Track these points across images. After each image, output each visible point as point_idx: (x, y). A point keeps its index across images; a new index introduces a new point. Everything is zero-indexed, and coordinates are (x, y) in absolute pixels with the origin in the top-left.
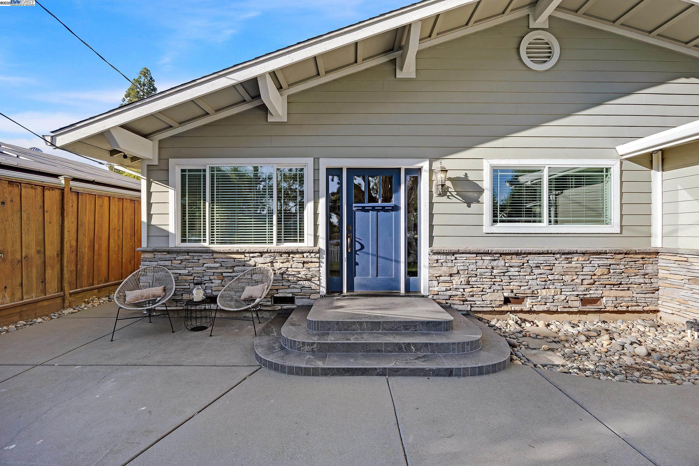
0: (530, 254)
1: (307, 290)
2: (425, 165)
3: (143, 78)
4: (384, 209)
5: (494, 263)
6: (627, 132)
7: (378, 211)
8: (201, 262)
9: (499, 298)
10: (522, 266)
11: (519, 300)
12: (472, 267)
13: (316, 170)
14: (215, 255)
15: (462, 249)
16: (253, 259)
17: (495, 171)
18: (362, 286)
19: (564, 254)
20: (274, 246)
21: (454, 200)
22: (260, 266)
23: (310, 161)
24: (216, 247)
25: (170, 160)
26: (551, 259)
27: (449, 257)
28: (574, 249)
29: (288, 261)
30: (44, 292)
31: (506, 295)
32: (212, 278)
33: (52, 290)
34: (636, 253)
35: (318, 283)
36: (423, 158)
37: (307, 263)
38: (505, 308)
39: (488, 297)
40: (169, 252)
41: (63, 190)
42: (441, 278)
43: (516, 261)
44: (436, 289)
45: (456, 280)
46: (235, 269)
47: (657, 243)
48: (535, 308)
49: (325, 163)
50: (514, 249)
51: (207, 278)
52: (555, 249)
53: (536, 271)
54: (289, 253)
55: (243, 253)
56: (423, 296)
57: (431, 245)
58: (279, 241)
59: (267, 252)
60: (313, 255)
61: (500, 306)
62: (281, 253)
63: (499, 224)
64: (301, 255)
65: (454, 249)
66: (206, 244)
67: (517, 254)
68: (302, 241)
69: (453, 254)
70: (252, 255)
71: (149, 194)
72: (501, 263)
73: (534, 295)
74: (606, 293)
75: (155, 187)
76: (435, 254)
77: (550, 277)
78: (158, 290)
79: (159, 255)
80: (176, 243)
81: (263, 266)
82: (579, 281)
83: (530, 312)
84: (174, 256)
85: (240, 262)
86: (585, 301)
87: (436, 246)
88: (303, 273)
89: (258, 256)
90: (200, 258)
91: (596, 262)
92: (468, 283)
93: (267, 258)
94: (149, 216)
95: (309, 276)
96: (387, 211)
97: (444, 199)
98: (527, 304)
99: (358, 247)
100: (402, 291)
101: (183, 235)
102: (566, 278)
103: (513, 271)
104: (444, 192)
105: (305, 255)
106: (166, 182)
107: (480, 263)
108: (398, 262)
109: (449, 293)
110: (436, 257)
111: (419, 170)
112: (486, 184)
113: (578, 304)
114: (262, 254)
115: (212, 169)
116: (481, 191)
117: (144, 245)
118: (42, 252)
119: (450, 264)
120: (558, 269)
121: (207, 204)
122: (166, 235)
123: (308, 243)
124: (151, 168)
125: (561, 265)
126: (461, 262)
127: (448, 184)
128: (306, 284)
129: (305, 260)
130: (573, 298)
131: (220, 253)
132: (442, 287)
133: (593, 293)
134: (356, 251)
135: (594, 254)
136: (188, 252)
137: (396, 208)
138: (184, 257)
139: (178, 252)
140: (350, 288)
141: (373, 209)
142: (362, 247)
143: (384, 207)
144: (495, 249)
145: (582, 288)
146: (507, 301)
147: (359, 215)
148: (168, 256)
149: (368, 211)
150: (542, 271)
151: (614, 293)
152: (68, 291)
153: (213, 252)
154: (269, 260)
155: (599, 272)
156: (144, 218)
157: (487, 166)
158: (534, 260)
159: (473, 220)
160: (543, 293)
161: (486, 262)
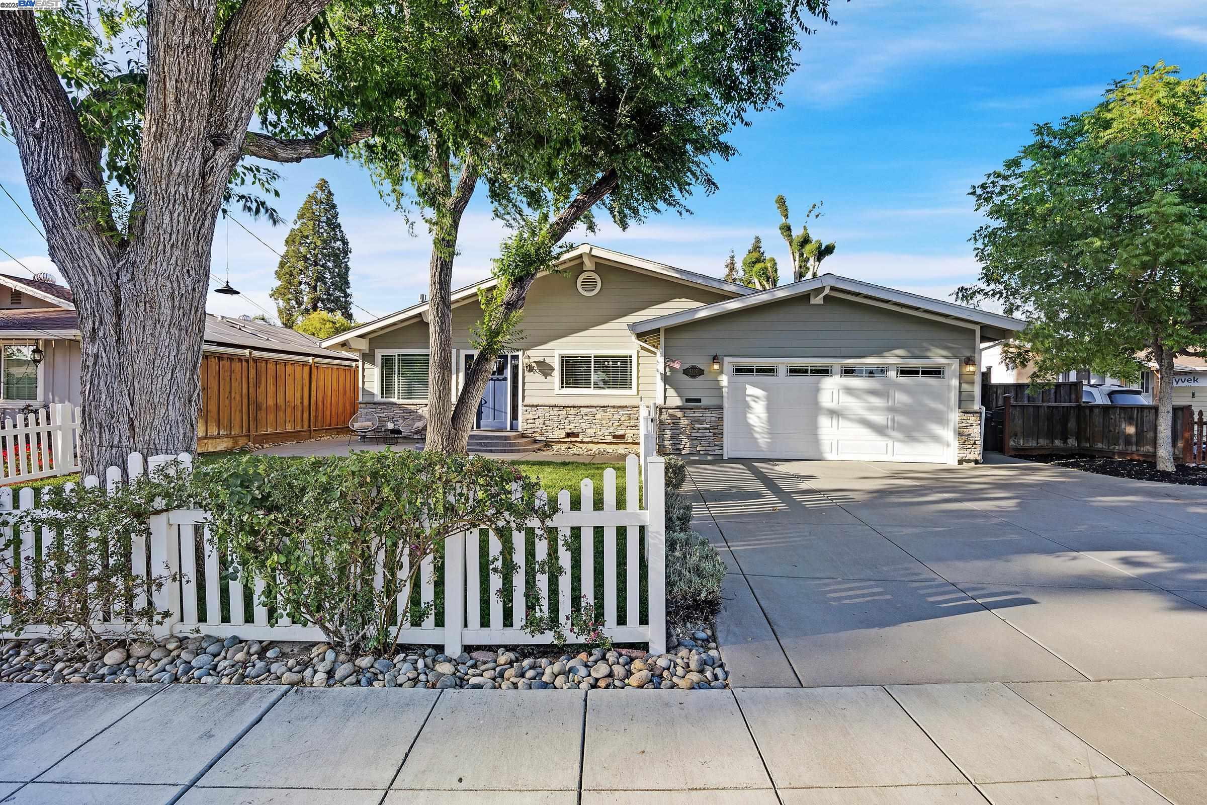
0: (581, 407)
2: (522, 353)
3: (320, 192)
4: (498, 380)
5: (560, 413)
7: (495, 381)
8: (392, 409)
9: (562, 433)
10: (576, 414)
11: (577, 435)
12: (547, 414)
13: (459, 357)
14: (400, 406)
15: (541, 404)
17: (561, 357)
18: (487, 426)
19: (602, 407)
21: (537, 374)
23: (454, 351)
24: (400, 401)
25: (376, 350)
26: (594, 410)
27: (533, 409)
28: (606, 404)
30: (303, 427)
31: (567, 432)
32: (398, 419)
33: (306, 428)
36: (520, 349)
38: (567, 440)
39: (556, 433)
40: (375, 404)
41: (311, 366)
42: (530, 421)
43: (573, 411)
44: (527, 428)
45: (537, 422)
46: (411, 413)
48: (585, 440)
49: (464, 353)
50: (571, 404)
52: (596, 404)
53: (585, 417)
56: (519, 432)
57: (523, 401)
61: (564, 438)
63: (564, 389)
65: (537, 403)
66: (395, 400)
67: (574, 407)
69: (536, 407)
71: (363, 370)
72: (564, 412)
73: (583, 431)
74: (627, 432)
75: (367, 366)
76: (525, 406)
77: (594, 421)
78: (370, 424)
79: (369, 406)
80: (378, 398)
82: (611, 424)
83: (582, 442)
84: (377, 406)
85: (414, 410)
86: (615, 437)
87: (526, 402)
89: (424, 407)
90: (392, 407)
91: (621, 413)
92: (544, 424)
94: (364, 383)
96: (501, 381)
97: (532, 374)
99: (483, 402)
100: (509, 429)
101: (382, 394)
102: (603, 422)
103: (571, 418)
104: (530, 369)
106: (373, 363)
107: (551, 412)
108: (506, 413)
109: (533, 430)
110: (527, 409)
111: (517, 356)
112: (557, 365)
113: (610, 438)
114: (426, 405)
115: (399, 355)
116: (554, 369)
117: (360, 399)
118: (302, 403)
119: (534, 413)
120: (598, 416)
121: (396, 377)
122: (373, 394)
124: (365, 355)
125: (600, 414)
127: (534, 365)
130: (607, 435)
131: (402, 405)
132: (529, 426)
133: (620, 432)
135: (620, 407)
136: (385, 404)
137: (505, 379)
138: (383, 407)
139: (380, 404)
142: (486, 402)
143: (499, 378)
144: (561, 404)
145: (612, 428)
146: (568, 435)
148: (374, 406)
150: (588, 418)
151: (632, 432)
152: (313, 428)
153: (399, 404)
155: (623, 418)
156: (360, 385)
157: (556, 354)
158: (584, 411)
159: (549, 386)
160: (589, 431)
161: (555, 411)
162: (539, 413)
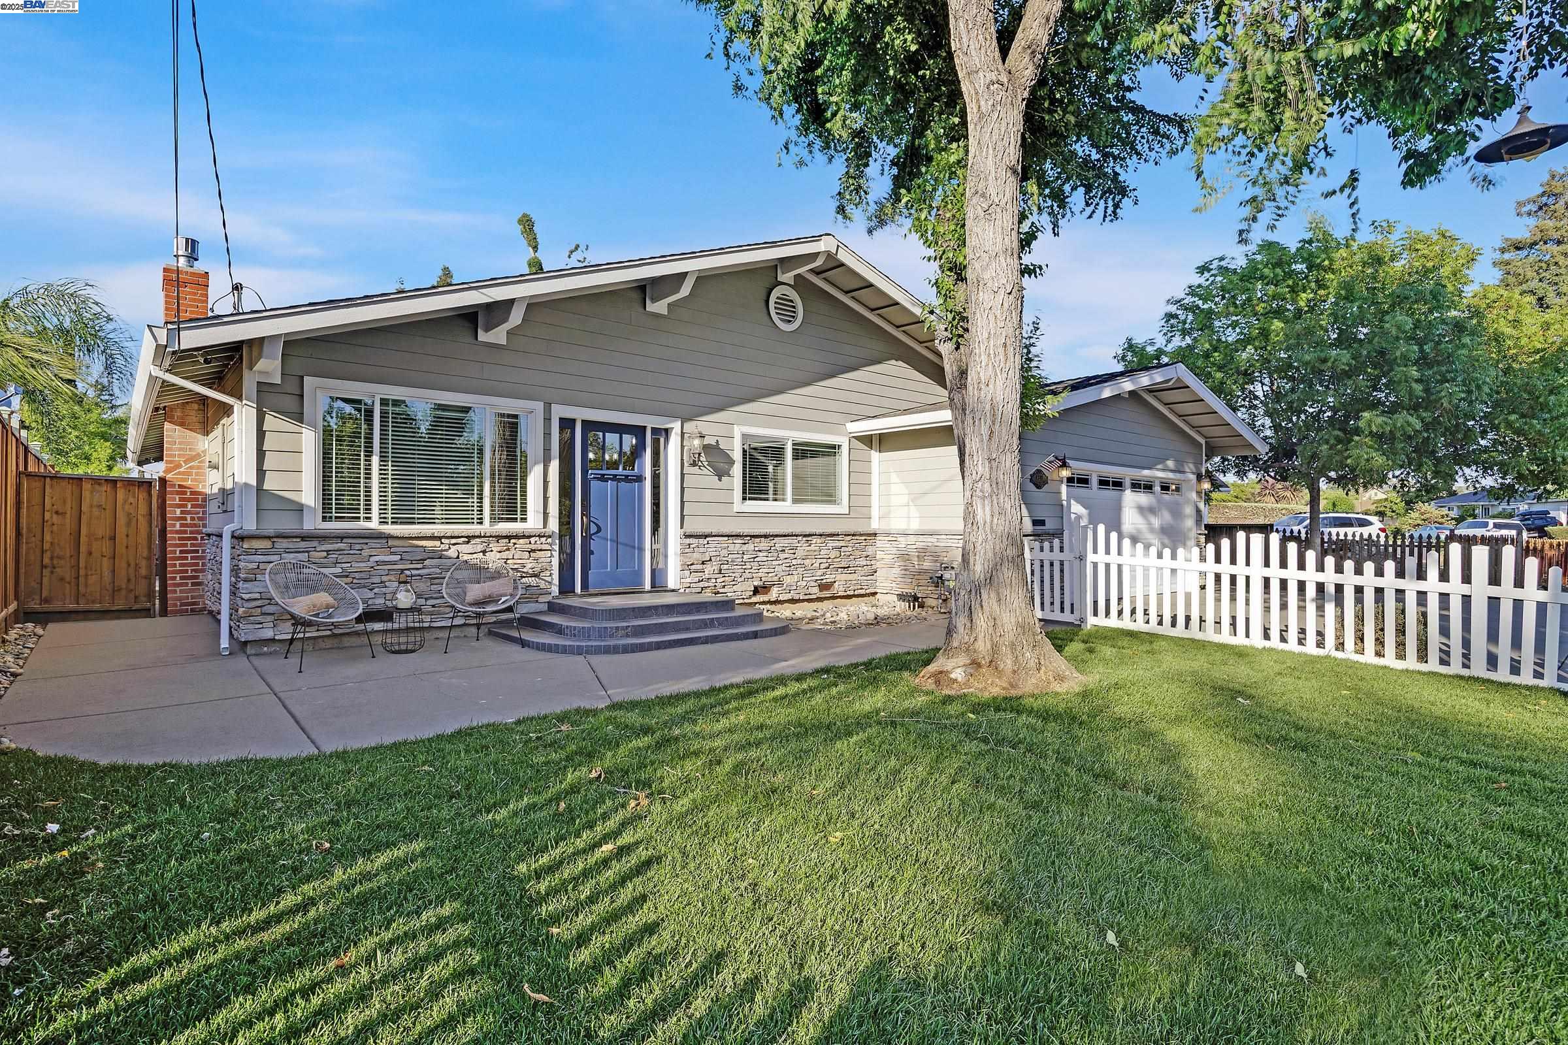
0: (777, 536)
1: (533, 590)
2: (676, 426)
5: (745, 547)
6: (855, 409)
7: (619, 481)
8: (365, 553)
9: (749, 587)
10: (769, 551)
11: (767, 589)
12: (724, 552)
13: (548, 420)
14: (391, 543)
15: (715, 531)
16: (453, 548)
17: (745, 436)
18: (599, 582)
19: (805, 536)
20: (486, 527)
21: (705, 471)
22: (466, 557)
23: (539, 406)
24: (392, 529)
25: (306, 378)
26: (793, 541)
27: (701, 541)
28: (813, 531)
29: (508, 549)
31: (756, 583)
32: (384, 578)
34: (861, 535)
35: (549, 579)
36: (674, 416)
37: (534, 551)
38: (754, 599)
39: (739, 588)
40: (304, 538)
42: (693, 567)
43: (764, 544)
44: (689, 580)
45: (709, 569)
46: (427, 562)
47: (875, 525)
48: (781, 598)
49: (560, 411)
50: (763, 531)
51: (376, 580)
52: (798, 531)
53: (782, 556)
54: (509, 537)
55: (439, 538)
56: (673, 591)
57: (682, 525)
58: (494, 519)
59: (480, 537)
60: (543, 539)
61: (750, 597)
62: (499, 538)
63: (748, 502)
64: (527, 541)
65: (707, 531)
66: (374, 524)
67: (766, 536)
68: (524, 520)
69: (706, 537)
70: (453, 541)
71: (259, 435)
72: (750, 547)
73: (780, 583)
74: (839, 577)
75: (276, 423)
76: (688, 536)
77: (794, 562)
79: (283, 544)
80: (313, 523)
81: (470, 557)
82: (817, 565)
83: (776, 602)
84: (315, 544)
85: (434, 551)
86: (824, 587)
87: (690, 528)
88: (529, 566)
89: (465, 543)
90: (365, 547)
91: (831, 544)
92: (720, 572)
93: (477, 545)
94: (261, 475)
95: (537, 570)
96: (630, 481)
97: (695, 470)
98: (774, 594)
99: (593, 529)
100: (648, 586)
101: (326, 507)
102: (807, 562)
103: (761, 557)
104: (695, 461)
105: (533, 540)
106: (297, 416)
107: (731, 547)
108: (641, 549)
109: (701, 584)
110: (688, 541)
111: (667, 431)
112: (737, 456)
113: (816, 590)
114: (469, 538)
115: (384, 402)
116: (732, 462)
117: (249, 525)
119: (702, 550)
120: (800, 553)
121: (375, 460)
122: (299, 509)
123: (533, 522)
124: (265, 388)
125: (802, 549)
126: (713, 547)
128: (532, 581)
129: (533, 547)
130: (813, 584)
131: (403, 538)
132: (694, 578)
133: (829, 578)
134: (591, 535)
135: (829, 535)
137: (640, 479)
138: (336, 546)
139: (323, 537)
140: (585, 586)
141: (614, 478)
142: (599, 530)
143: (627, 476)
144: (746, 531)
145: (820, 572)
146: (756, 591)
147: (595, 485)
148: (303, 544)
149: (606, 480)
150: (786, 556)
151: (844, 577)
153: (389, 537)
154: (480, 548)
155: (834, 554)
157: (737, 431)
158: (781, 543)
159: (722, 496)
160: (788, 580)
161: (737, 545)
162: (711, 552)
